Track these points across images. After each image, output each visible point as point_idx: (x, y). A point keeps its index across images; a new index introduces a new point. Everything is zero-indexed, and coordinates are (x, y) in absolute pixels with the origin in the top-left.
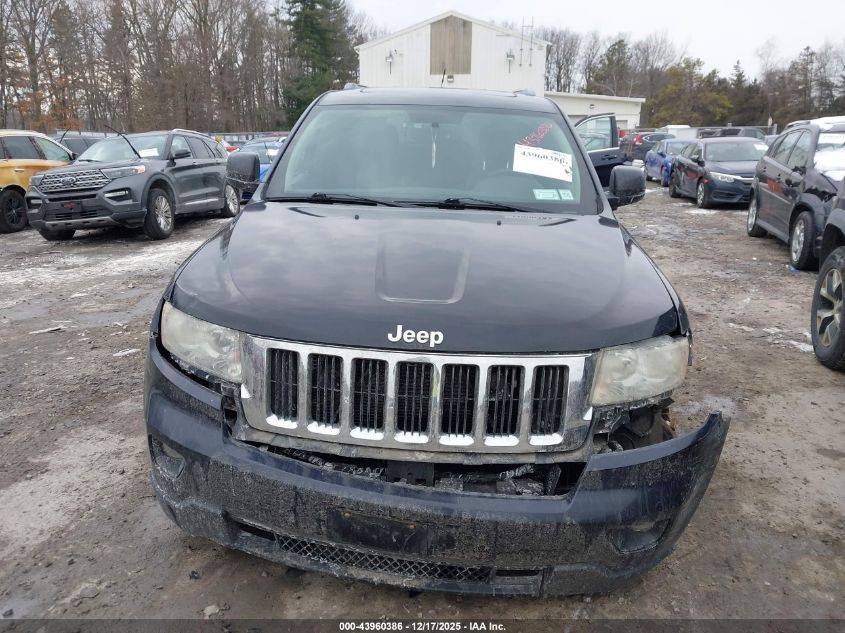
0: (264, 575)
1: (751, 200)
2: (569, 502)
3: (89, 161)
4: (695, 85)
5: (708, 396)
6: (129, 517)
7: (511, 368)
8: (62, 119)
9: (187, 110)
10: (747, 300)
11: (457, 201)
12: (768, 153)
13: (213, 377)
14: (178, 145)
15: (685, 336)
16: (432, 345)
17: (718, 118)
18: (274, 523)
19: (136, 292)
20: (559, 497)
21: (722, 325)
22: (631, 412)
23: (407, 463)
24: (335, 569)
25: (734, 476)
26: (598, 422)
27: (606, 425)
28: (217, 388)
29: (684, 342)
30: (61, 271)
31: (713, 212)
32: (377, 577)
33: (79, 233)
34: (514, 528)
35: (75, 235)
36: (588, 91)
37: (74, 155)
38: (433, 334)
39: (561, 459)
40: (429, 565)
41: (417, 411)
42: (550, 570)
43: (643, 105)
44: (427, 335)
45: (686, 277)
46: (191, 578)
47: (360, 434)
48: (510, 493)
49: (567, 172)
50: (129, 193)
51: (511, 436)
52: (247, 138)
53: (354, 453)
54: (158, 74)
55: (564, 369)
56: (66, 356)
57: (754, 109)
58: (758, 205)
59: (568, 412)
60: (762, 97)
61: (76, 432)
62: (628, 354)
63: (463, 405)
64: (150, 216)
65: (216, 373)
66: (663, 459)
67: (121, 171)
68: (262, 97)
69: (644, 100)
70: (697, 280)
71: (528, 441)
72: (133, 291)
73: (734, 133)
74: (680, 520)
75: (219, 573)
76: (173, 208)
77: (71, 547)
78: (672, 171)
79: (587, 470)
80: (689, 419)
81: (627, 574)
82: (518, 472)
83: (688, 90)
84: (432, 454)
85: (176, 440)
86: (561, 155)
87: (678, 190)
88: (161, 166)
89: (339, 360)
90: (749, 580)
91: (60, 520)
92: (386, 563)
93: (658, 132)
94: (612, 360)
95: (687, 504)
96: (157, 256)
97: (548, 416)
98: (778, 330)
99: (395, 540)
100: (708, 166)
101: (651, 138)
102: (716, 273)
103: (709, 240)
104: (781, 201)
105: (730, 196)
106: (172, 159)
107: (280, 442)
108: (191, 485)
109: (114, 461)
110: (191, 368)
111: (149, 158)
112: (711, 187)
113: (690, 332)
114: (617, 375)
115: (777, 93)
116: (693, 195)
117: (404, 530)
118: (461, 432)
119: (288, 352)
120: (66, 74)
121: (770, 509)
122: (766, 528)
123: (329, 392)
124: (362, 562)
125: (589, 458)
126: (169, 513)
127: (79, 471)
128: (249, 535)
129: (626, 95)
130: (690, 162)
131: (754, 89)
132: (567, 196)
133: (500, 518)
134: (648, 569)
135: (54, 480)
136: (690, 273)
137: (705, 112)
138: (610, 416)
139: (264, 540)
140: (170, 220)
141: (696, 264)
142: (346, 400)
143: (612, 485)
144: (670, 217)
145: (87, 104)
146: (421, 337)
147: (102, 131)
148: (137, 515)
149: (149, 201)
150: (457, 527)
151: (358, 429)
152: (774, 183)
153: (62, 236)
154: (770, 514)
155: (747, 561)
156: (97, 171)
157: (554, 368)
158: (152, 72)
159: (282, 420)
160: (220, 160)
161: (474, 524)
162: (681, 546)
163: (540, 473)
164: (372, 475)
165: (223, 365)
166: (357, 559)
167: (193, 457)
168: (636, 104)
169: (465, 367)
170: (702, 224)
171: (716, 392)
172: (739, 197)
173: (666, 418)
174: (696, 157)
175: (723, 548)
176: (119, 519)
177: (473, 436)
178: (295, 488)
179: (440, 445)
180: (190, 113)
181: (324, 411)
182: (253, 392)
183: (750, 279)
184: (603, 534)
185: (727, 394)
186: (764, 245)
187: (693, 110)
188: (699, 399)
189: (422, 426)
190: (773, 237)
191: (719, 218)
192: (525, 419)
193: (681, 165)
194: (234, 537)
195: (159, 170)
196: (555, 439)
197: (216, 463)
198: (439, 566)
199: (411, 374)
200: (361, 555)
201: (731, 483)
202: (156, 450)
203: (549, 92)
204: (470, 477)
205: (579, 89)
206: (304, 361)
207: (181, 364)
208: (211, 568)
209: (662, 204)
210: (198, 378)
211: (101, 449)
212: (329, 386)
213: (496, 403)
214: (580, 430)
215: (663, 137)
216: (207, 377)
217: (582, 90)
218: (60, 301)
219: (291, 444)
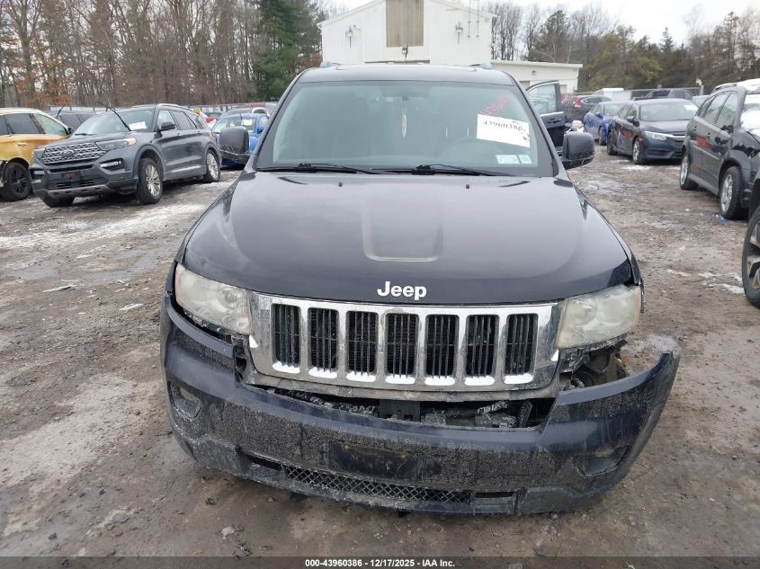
0: (271, 500)
1: (682, 156)
2: (541, 432)
3: (84, 134)
4: (627, 50)
5: (651, 335)
6: (148, 453)
7: (486, 317)
8: (54, 96)
9: (166, 85)
10: (683, 248)
11: (428, 167)
12: (698, 114)
13: (223, 330)
14: (164, 118)
15: (637, 285)
16: (417, 298)
17: (649, 81)
18: (283, 456)
19: (134, 253)
20: (533, 429)
21: (661, 271)
22: (590, 353)
23: (396, 401)
24: (335, 494)
25: (678, 406)
26: (563, 363)
27: (570, 365)
28: (228, 339)
29: (637, 290)
30: (65, 235)
31: (648, 168)
32: (372, 500)
33: (78, 200)
34: (492, 456)
35: (74, 202)
36: (530, 58)
37: (69, 129)
38: (417, 289)
39: (532, 395)
40: (418, 489)
41: (404, 356)
42: (524, 491)
43: (581, 71)
44: (412, 290)
45: (626, 228)
46: (207, 503)
47: (355, 377)
48: (487, 426)
49: (525, 139)
50: (122, 163)
51: (487, 377)
52: (222, 110)
53: (350, 394)
54: (139, 53)
55: (533, 317)
56: (77, 311)
57: (682, 71)
58: (690, 161)
59: (537, 354)
60: (689, 61)
61: (95, 378)
62: (588, 303)
63: (444, 349)
64: (142, 183)
65: (225, 326)
66: (622, 393)
67: (114, 143)
68: (234, 72)
69: (581, 66)
70: (636, 231)
71: (503, 381)
72: (131, 251)
73: (664, 95)
74: (636, 446)
75: (231, 499)
76: (161, 177)
77: (100, 479)
78: (610, 131)
79: (556, 405)
80: (636, 356)
81: (590, 494)
82: (494, 408)
83: (622, 55)
84: (418, 394)
85: (193, 385)
86: (520, 123)
87: (615, 148)
88: (149, 138)
89: (334, 313)
90: (695, 497)
91: (88, 456)
92: (379, 488)
93: (595, 95)
94: (576, 307)
95: (643, 433)
96: (149, 219)
97: (520, 358)
98: (711, 275)
99: (388, 468)
100: (642, 125)
101: (589, 101)
102: (653, 224)
103: (645, 193)
104: (709, 156)
105: (664, 152)
106: (159, 131)
107: (284, 385)
108: (207, 424)
109: (129, 404)
110: (204, 322)
111: (138, 131)
112: (645, 145)
113: (641, 281)
114: (578, 321)
115: (702, 56)
116: (629, 153)
117: (397, 459)
118: (443, 374)
119: (289, 307)
120: (57, 54)
121: (712, 435)
122: (709, 451)
123: (327, 341)
124: (360, 487)
125: (557, 393)
126: (187, 448)
127: (99, 413)
128: (258, 466)
129: (565, 62)
130: (626, 122)
131: (681, 53)
132: (526, 160)
133: (482, 448)
134: (608, 489)
135: (80, 421)
136: (630, 225)
137: (637, 75)
138: (574, 357)
139: (272, 470)
140: (159, 186)
141: (634, 216)
142: (342, 347)
143: (578, 417)
144: (610, 173)
145: (76, 81)
146: (407, 291)
147: (90, 106)
148: (154, 450)
149: (140, 170)
150: (444, 456)
151: (353, 372)
152: (703, 140)
153: (62, 204)
154: (711, 439)
155: (693, 480)
156: (93, 144)
157: (524, 316)
158: (133, 50)
159: (286, 366)
160: (201, 131)
161: (458, 454)
162: (635, 469)
163: (513, 408)
164: (366, 413)
165: (232, 318)
166: (353, 484)
167: (209, 400)
168: (574, 69)
169: (446, 317)
170: (639, 180)
171: (659, 332)
172: (671, 153)
173: (618, 356)
174: (632, 117)
175: (671, 470)
176: (139, 453)
177: (455, 377)
178: (300, 425)
179: (425, 386)
180: (169, 87)
181: (323, 358)
182: (260, 342)
183: (684, 229)
184: (571, 460)
185: (669, 334)
186: (696, 197)
187: (626, 73)
188: (644, 338)
189: (409, 369)
190: (703, 190)
191: (653, 173)
192: (500, 362)
193: (618, 126)
194: (246, 469)
195: (148, 142)
196: (526, 378)
197: (230, 404)
198: (427, 490)
199: (399, 324)
200: (358, 481)
201: (676, 412)
202: (174, 395)
203: (494, 61)
204: (451, 413)
205: (521, 57)
206: (304, 315)
207: (195, 319)
208: (224, 495)
209: (601, 161)
210: (210, 330)
211: (118, 394)
212: (327, 336)
213: (474, 348)
214: (548, 369)
215: (599, 100)
216: (218, 330)
217: (525, 58)
218: (67, 261)
219: (295, 387)
